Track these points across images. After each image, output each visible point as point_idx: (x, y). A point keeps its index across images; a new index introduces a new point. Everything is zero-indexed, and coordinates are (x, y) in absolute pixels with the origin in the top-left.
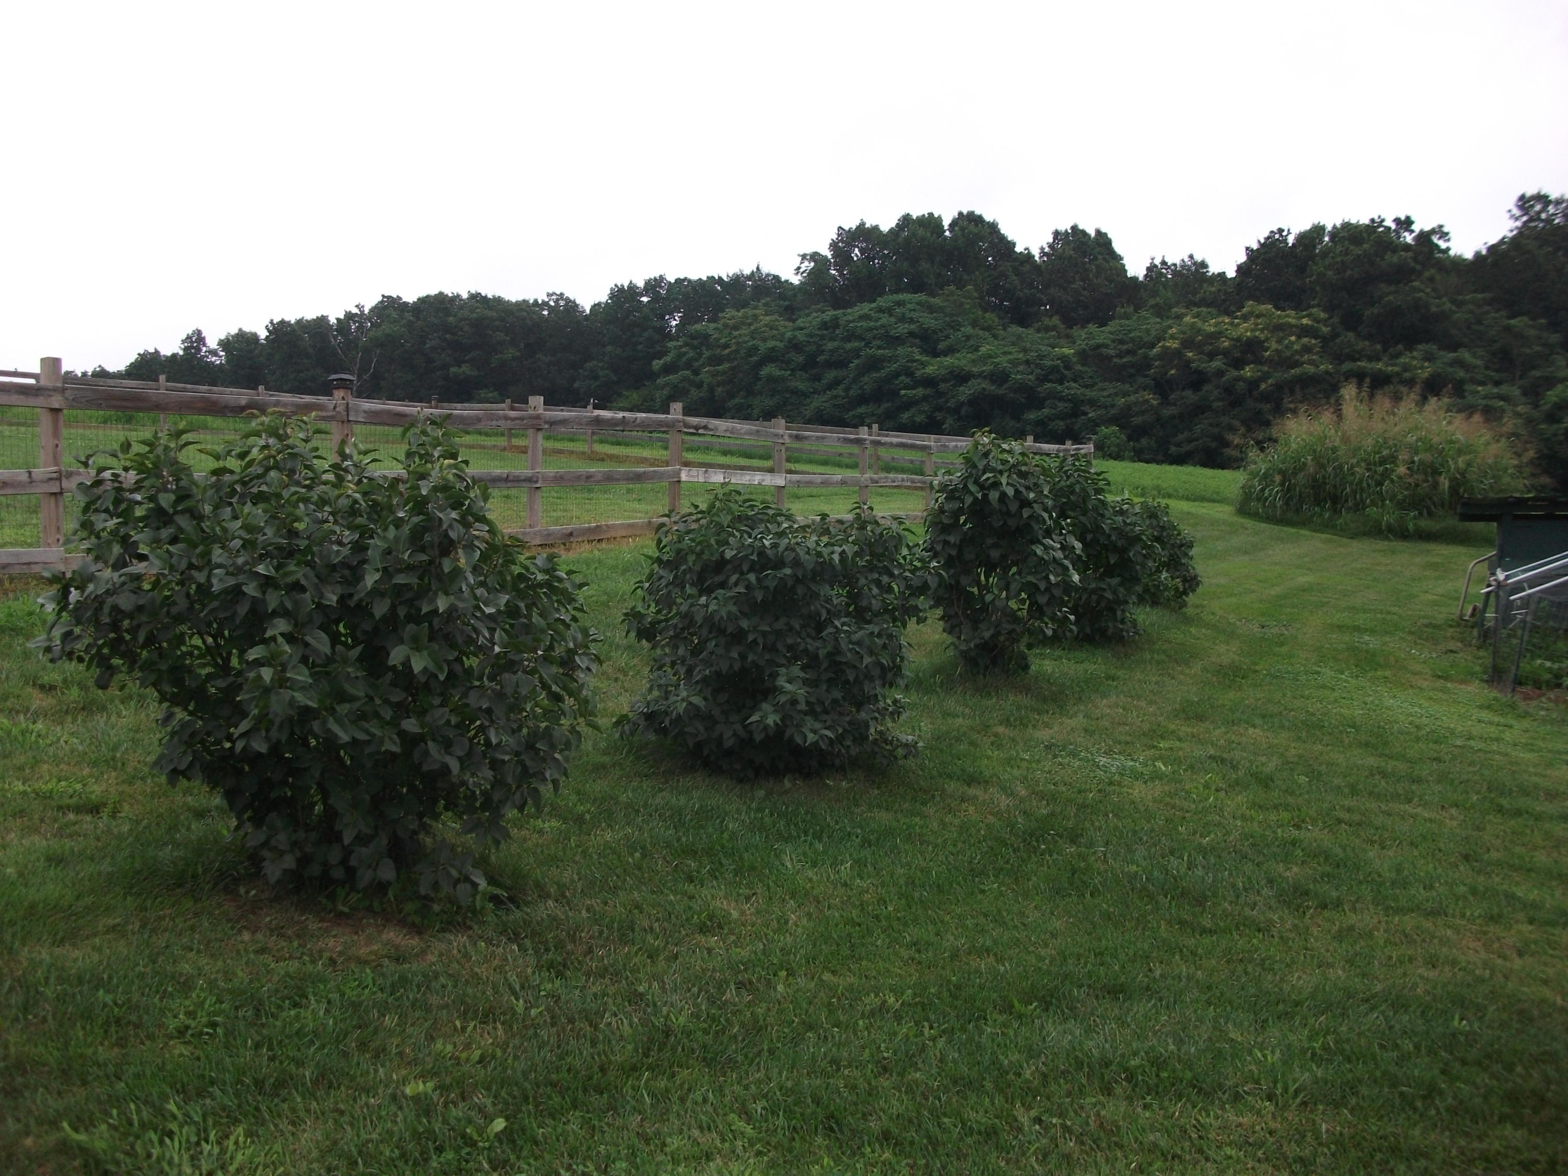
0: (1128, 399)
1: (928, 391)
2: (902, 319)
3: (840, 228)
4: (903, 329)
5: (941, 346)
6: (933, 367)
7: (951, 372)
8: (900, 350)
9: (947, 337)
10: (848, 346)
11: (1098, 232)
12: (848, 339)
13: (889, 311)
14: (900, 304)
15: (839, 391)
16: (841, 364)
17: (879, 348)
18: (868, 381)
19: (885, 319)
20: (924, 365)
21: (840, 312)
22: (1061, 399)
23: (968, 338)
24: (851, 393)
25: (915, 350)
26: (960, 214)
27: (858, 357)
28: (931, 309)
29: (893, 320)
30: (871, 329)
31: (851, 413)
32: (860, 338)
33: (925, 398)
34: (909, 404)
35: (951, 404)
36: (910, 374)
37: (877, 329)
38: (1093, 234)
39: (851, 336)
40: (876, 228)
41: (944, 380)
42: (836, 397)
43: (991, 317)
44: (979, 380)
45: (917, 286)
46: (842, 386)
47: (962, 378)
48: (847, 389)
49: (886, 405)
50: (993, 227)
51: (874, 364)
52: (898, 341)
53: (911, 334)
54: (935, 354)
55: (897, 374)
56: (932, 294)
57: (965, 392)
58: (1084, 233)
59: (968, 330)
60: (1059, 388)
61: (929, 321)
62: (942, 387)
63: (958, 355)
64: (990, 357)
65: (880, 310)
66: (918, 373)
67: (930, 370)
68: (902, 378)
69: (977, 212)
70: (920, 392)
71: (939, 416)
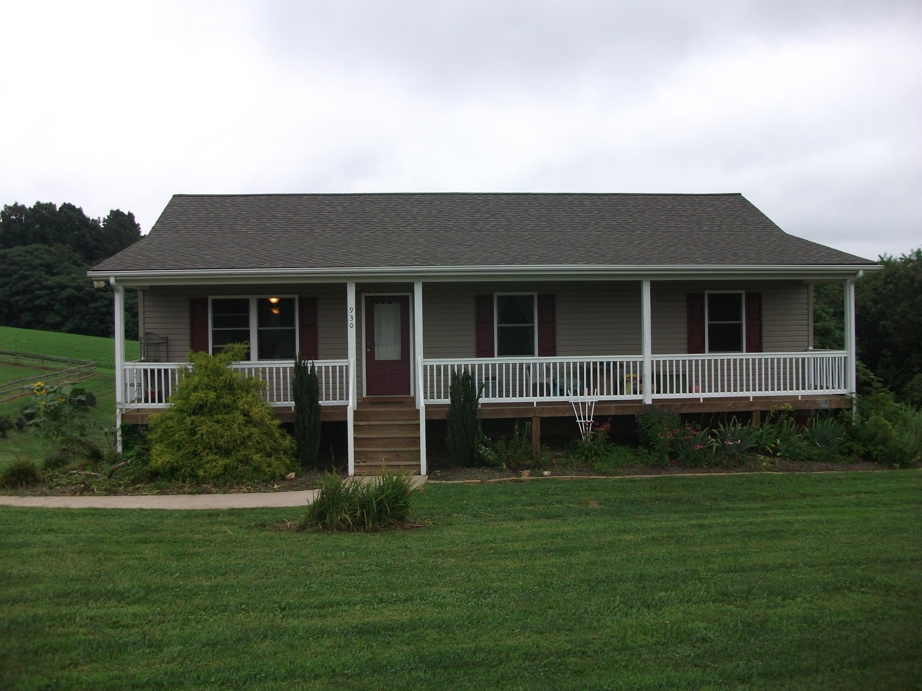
0: (133, 301)
1: (48, 292)
2: (37, 257)
3: (5, 205)
4: (37, 262)
5: (54, 271)
6: (51, 281)
7: (59, 284)
8: (36, 272)
9: (57, 267)
10: (12, 268)
11: (129, 213)
12: (11, 265)
13: (31, 253)
14: (36, 249)
15: (7, 288)
16: (10, 275)
17: (26, 270)
18: (21, 285)
19: (29, 257)
20: (47, 280)
21: (7, 250)
22: (106, 299)
23: (66, 268)
24: (13, 289)
25: (43, 272)
26: (65, 204)
27: (17, 274)
28: (50, 253)
29: (32, 257)
30: (23, 261)
31: (12, 299)
32: (18, 265)
33: (46, 295)
34: (39, 297)
35: (58, 298)
36: (39, 283)
37: (25, 261)
38: (126, 213)
39: (13, 264)
40: (23, 207)
41: (56, 288)
42: (6, 291)
43: (78, 256)
44: (71, 289)
45: (44, 240)
46: (8, 286)
47: (63, 287)
48: (11, 288)
49: (30, 296)
50: (80, 211)
51: (23, 278)
52: (34, 268)
53: (41, 265)
54: (53, 275)
55: (34, 283)
56: (50, 245)
57: (65, 294)
58: (122, 213)
59: (67, 264)
60: (105, 294)
61: (49, 259)
62: (55, 290)
63: (63, 277)
64: (76, 279)
65: (27, 252)
66: (44, 284)
67: (49, 283)
68: (36, 285)
69: (73, 204)
70: (44, 292)
71: (53, 303)
